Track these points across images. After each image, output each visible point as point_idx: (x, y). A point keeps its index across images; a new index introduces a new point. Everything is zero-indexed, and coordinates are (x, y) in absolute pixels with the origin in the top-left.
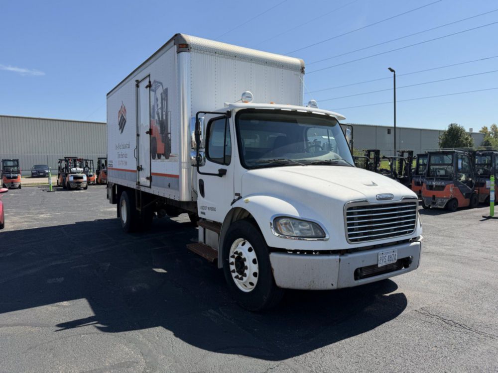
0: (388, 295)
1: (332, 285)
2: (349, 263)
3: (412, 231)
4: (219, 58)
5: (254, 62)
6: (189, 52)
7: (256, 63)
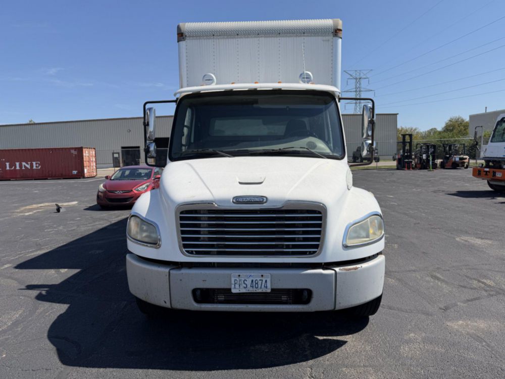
0: (321, 338)
1: (165, 302)
2: (181, 280)
3: (314, 252)
4: (217, 40)
5: (262, 37)
6: (184, 40)
7: (265, 37)
